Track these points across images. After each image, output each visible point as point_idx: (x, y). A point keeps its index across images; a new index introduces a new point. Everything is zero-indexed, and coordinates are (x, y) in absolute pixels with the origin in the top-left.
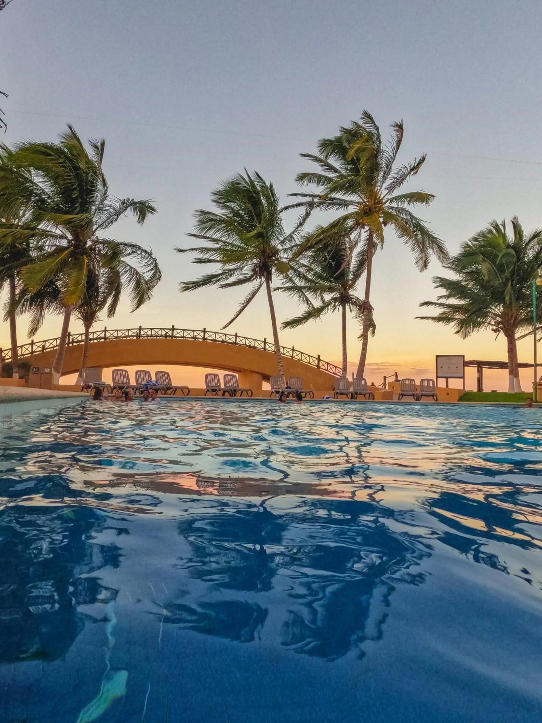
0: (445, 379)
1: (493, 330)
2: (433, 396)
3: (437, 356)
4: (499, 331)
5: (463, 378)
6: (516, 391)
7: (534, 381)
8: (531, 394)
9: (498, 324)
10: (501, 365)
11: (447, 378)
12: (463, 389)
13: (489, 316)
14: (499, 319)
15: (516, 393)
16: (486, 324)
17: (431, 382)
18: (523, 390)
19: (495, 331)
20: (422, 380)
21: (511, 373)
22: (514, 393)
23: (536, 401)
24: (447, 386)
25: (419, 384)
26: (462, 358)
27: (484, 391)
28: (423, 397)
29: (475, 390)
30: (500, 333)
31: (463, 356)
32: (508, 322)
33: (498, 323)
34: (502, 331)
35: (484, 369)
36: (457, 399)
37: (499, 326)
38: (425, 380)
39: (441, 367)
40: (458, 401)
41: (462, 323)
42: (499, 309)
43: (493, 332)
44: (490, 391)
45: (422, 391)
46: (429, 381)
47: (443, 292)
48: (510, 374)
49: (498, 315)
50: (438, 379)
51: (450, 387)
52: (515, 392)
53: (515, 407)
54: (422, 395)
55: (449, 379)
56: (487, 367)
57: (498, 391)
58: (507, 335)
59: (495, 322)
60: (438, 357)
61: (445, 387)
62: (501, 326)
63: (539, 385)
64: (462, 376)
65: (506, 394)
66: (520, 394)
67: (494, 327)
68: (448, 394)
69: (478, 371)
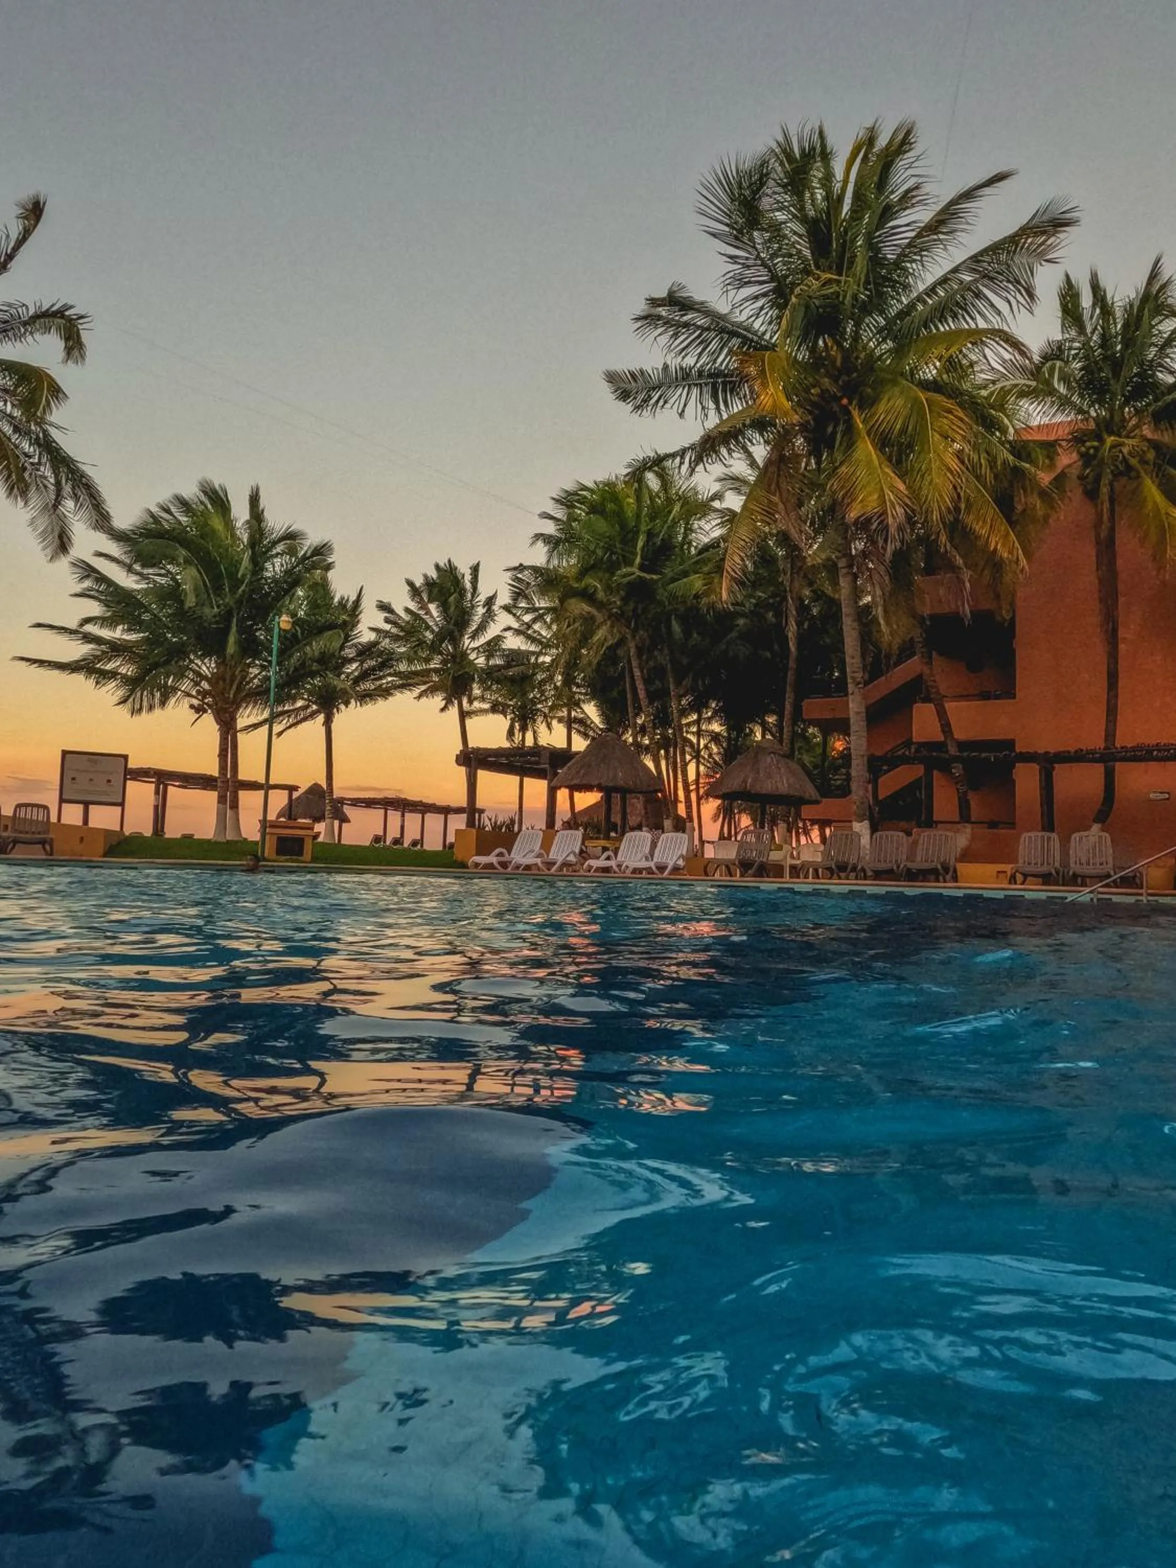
0: (81, 807)
1: (192, 707)
2: (43, 842)
3: (65, 753)
4: (205, 711)
5: (122, 804)
6: (230, 836)
7: (261, 818)
8: (256, 843)
9: (204, 697)
10: (203, 782)
11: (86, 804)
12: (118, 829)
13: (187, 677)
14: (205, 685)
15: (228, 841)
16: (179, 693)
17: (41, 810)
18: (244, 836)
19: (200, 710)
20: (19, 806)
21: (222, 800)
22: (224, 840)
23: (265, 860)
24: (86, 821)
25: (11, 814)
26: (122, 760)
27: (167, 836)
28: (17, 846)
29: (148, 832)
30: (205, 715)
31: (126, 757)
32: (223, 694)
33: (204, 694)
34: (209, 711)
35: (170, 788)
36: (101, 851)
37: (206, 701)
38: (26, 805)
39: (73, 779)
40: (105, 855)
41: (133, 684)
42: (207, 667)
43: (193, 711)
44: (179, 836)
45: (16, 831)
46: (35, 810)
47: (94, 608)
48: (219, 802)
49: (205, 678)
50: (64, 805)
51: (91, 824)
52: (229, 838)
53: (220, 870)
54: (16, 842)
55: (91, 807)
56: (177, 784)
57: (195, 837)
58: (219, 720)
59: (198, 692)
60: (68, 756)
61: (81, 824)
62: (209, 700)
63: (272, 826)
64: (120, 800)
65: (209, 841)
66: (236, 842)
67: (195, 702)
68: (82, 839)
69: (157, 792)
